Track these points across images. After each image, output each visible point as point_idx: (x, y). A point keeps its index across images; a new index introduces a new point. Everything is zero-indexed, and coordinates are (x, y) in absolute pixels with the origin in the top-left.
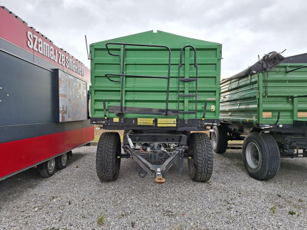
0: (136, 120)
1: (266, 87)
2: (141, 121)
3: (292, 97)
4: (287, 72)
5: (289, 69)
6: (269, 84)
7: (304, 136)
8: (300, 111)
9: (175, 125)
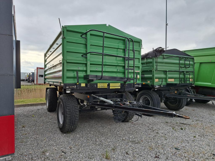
0: (97, 84)
1: (157, 66)
2: (100, 86)
3: (166, 71)
4: (164, 58)
5: (165, 57)
6: (158, 64)
7: (169, 91)
8: (169, 78)
9: (120, 88)
